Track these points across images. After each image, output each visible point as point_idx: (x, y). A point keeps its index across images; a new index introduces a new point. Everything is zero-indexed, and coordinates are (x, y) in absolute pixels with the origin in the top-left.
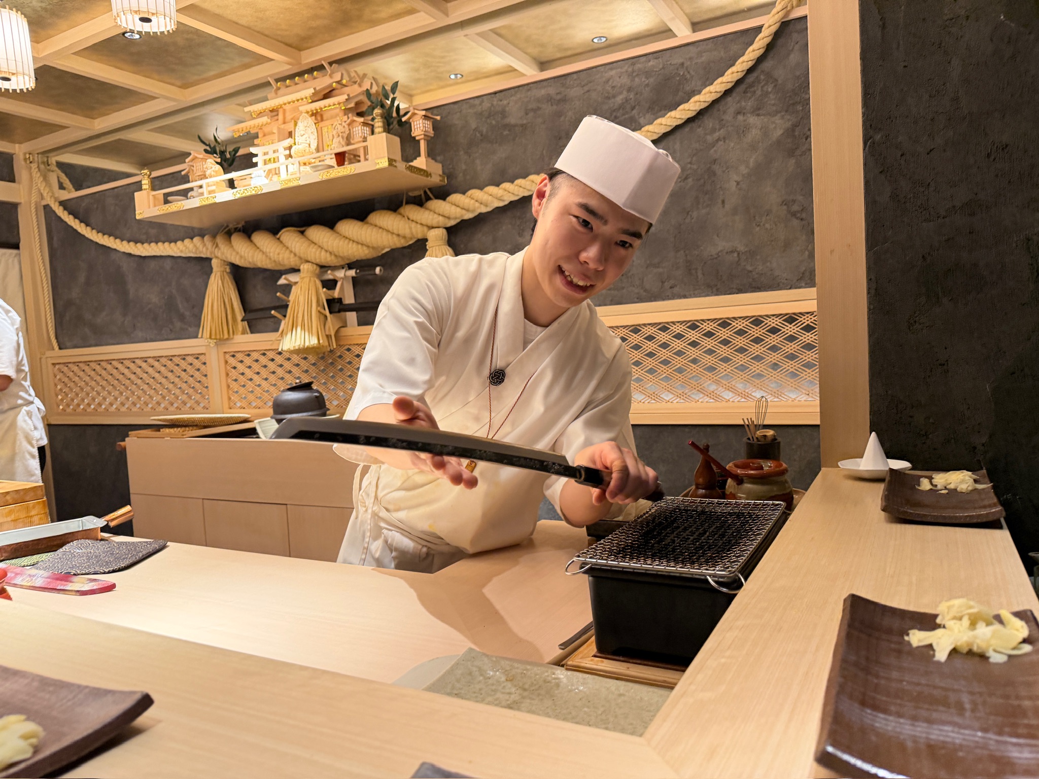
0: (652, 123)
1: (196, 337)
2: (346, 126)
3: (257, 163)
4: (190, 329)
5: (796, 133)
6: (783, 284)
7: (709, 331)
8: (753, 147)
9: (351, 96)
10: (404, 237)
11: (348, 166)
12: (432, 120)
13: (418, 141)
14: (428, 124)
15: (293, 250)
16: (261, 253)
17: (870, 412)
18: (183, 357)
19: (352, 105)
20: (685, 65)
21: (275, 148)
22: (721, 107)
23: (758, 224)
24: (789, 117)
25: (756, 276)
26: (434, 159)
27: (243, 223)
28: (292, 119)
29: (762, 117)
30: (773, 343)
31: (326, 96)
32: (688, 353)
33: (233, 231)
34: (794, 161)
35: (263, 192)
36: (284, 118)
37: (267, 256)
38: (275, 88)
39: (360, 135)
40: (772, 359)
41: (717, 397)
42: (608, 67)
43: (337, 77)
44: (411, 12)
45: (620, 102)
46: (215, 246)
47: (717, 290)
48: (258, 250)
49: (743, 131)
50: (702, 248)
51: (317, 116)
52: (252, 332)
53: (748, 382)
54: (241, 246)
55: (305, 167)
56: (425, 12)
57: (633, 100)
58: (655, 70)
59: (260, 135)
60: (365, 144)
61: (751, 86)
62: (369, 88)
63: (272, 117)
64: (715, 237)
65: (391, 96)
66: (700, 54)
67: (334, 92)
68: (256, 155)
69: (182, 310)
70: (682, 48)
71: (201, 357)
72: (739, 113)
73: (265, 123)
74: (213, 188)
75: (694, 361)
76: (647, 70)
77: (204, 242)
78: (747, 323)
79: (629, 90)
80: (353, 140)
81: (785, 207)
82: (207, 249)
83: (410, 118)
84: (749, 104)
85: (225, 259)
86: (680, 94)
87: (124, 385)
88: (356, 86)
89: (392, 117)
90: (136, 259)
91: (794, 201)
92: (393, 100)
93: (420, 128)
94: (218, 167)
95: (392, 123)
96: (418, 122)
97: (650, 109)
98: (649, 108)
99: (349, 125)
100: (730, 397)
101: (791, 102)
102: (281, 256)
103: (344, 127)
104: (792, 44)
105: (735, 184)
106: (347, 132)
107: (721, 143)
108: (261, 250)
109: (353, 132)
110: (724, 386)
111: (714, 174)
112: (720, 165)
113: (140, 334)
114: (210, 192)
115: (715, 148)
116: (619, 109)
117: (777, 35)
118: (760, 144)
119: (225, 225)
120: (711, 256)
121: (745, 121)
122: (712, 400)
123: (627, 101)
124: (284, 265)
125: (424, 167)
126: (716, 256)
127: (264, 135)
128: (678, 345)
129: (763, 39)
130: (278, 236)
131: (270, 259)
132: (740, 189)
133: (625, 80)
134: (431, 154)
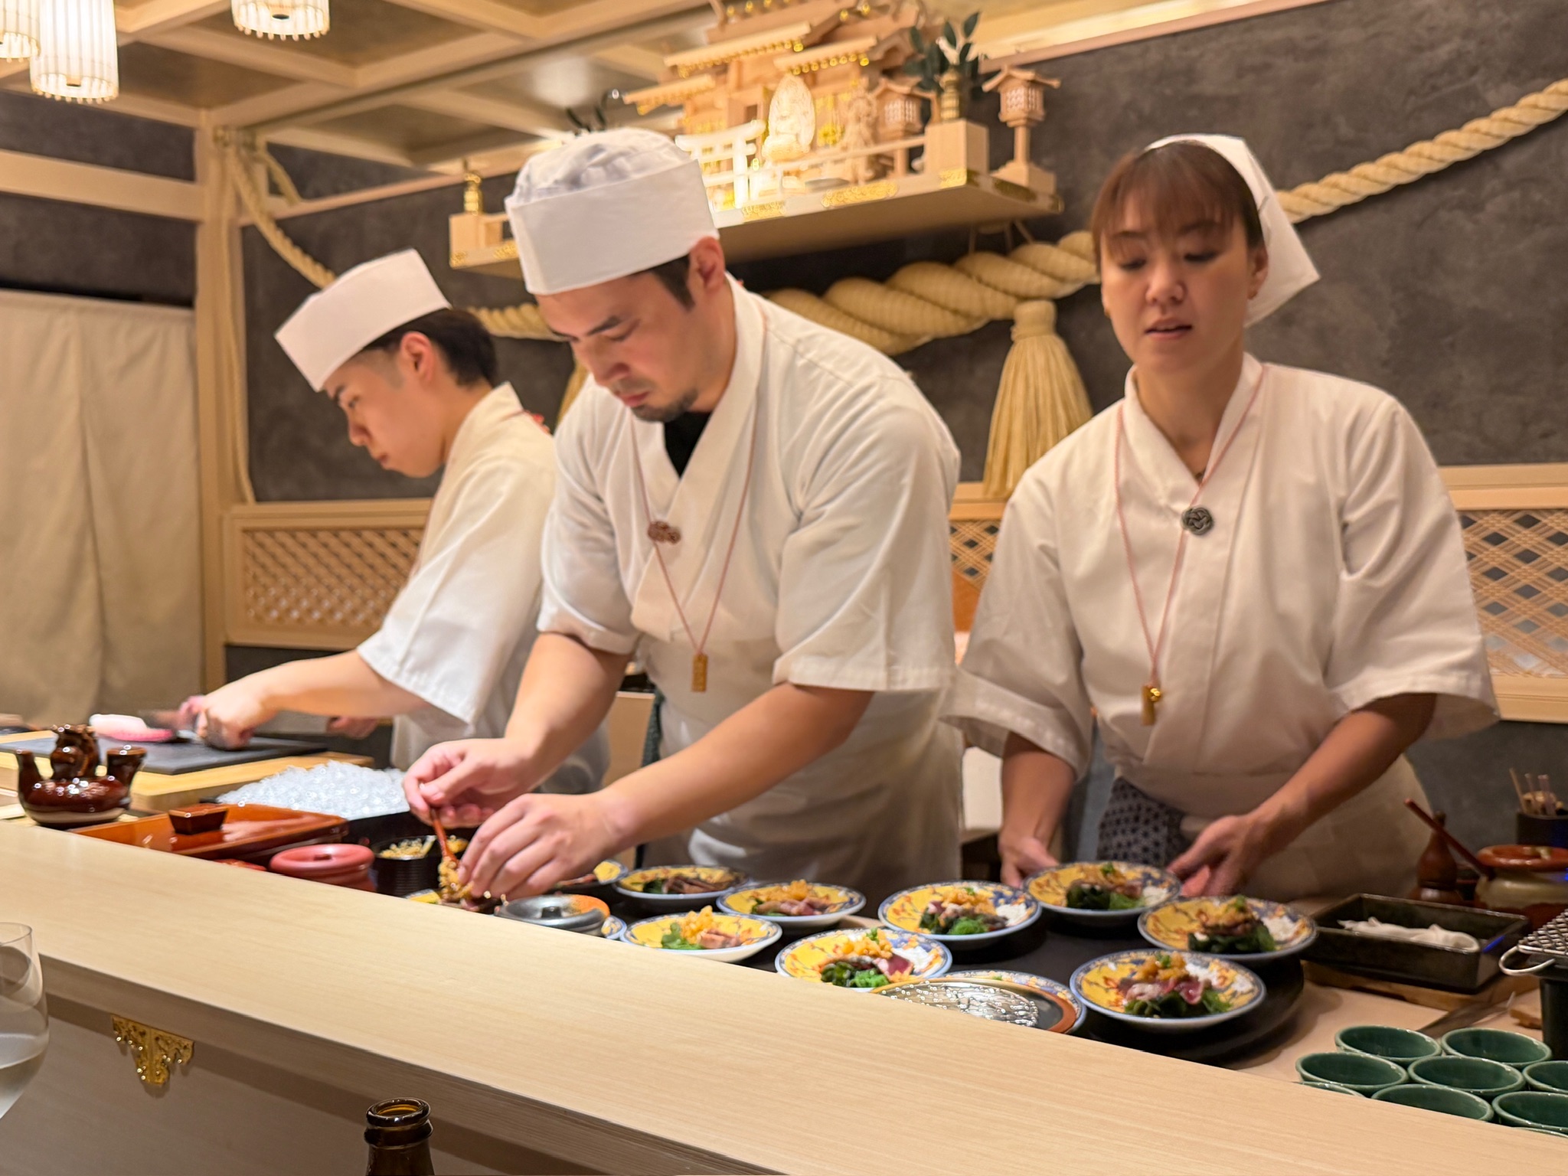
0: (1513, 105)
2: (875, 103)
9: (880, 38)
10: (967, 316)
12: (1043, 89)
13: (1012, 130)
14: (1036, 95)
21: (724, 141)
26: (1040, 164)
28: (759, 80)
36: (741, 79)
38: (722, 17)
39: (899, 119)
45: (1445, 57)
55: (789, 179)
57: (1472, 54)
59: (687, 111)
62: (914, 24)
73: (701, 87)
80: (885, 127)
83: (999, 85)
88: (887, 18)
93: (1018, 104)
96: (1015, 94)
97: (1512, 73)
98: (1510, 71)
103: (869, 103)
106: (874, 115)
109: (886, 113)
116: (1444, 71)
123: (1460, 55)
125: (1022, 181)
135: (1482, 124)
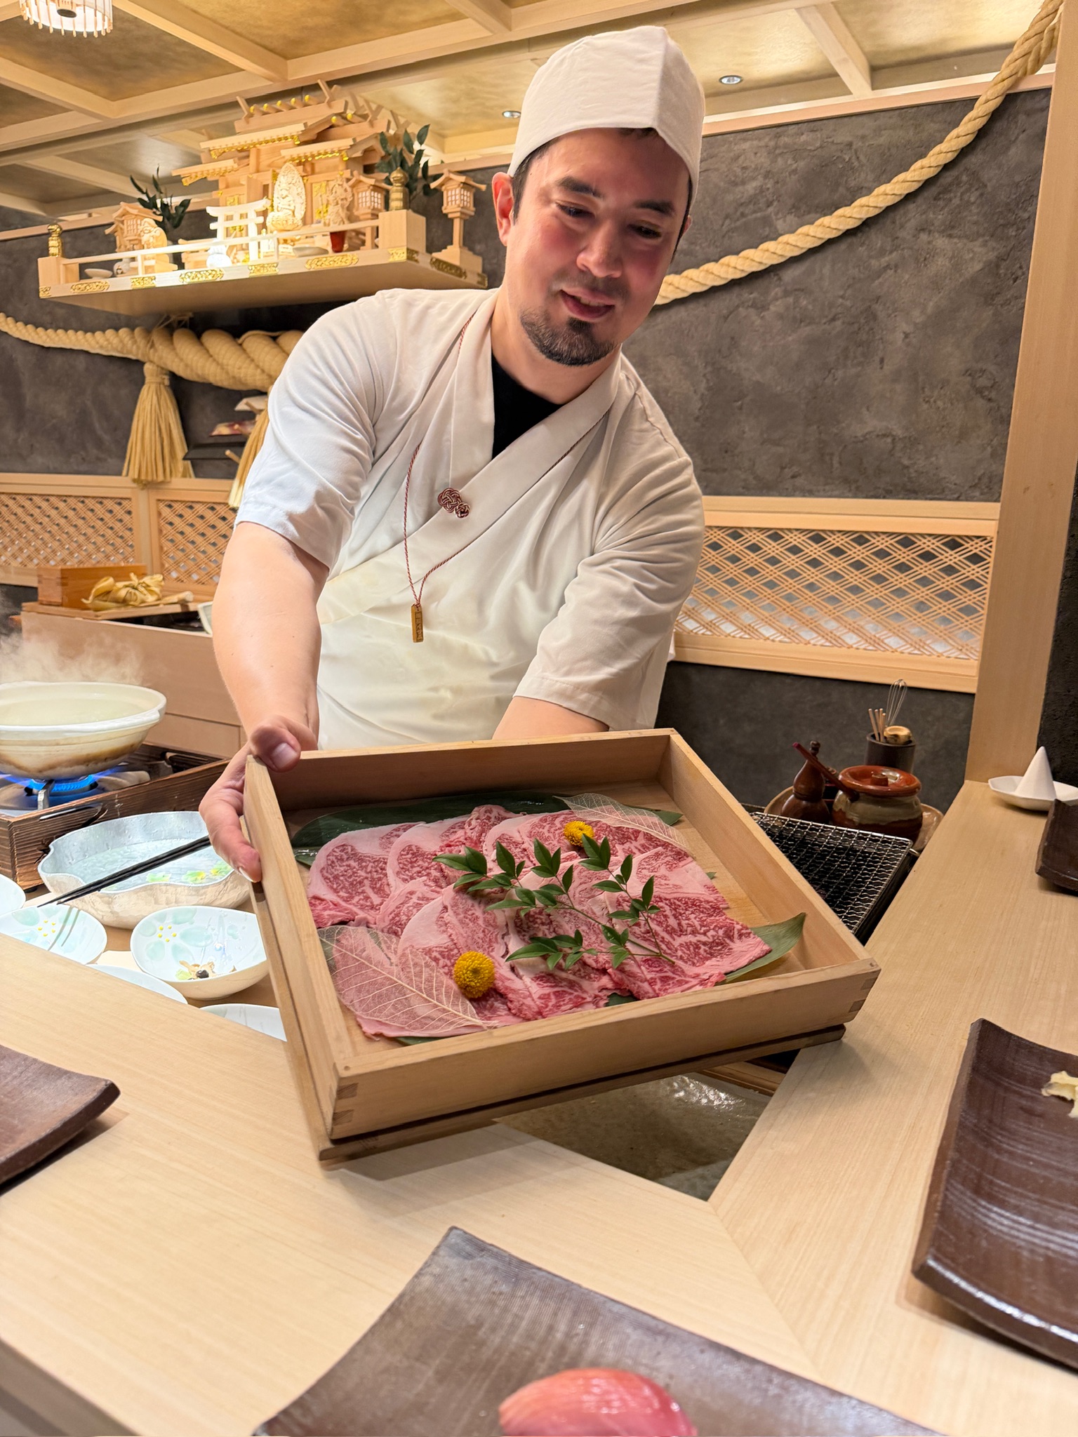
0: (793, 232)
1: (119, 474)
2: (349, 189)
3: (216, 231)
4: (109, 460)
5: (1002, 271)
6: (950, 490)
7: (838, 548)
8: (936, 285)
9: (358, 140)
11: (348, 253)
12: (474, 190)
13: (452, 220)
14: (468, 197)
15: (261, 364)
16: (214, 364)
17: (1042, 715)
18: (101, 500)
19: (359, 154)
20: (854, 147)
21: (243, 212)
22: (898, 217)
23: (927, 399)
24: (994, 244)
25: (913, 475)
26: (471, 249)
27: (190, 315)
28: (269, 166)
29: (956, 240)
30: (924, 574)
31: (321, 137)
32: (805, 575)
33: (175, 325)
34: (992, 312)
35: (223, 279)
36: (258, 163)
37: (223, 369)
38: (246, 113)
39: (368, 204)
40: (919, 596)
41: (836, 641)
42: (740, 136)
43: (339, 108)
44: (455, 16)
45: (751, 192)
46: (149, 346)
47: (857, 488)
48: (211, 359)
49: (923, 258)
50: (844, 425)
51: (307, 166)
52: (197, 476)
53: (881, 623)
54: (187, 351)
55: (285, 246)
56: (474, 19)
57: (771, 190)
58: (809, 148)
59: (221, 185)
60: (375, 223)
61: (946, 190)
62: (385, 130)
63: (241, 159)
64: (864, 410)
65: (417, 147)
66: (878, 131)
67: (333, 129)
68: (215, 219)
69: (100, 432)
70: (854, 118)
71: (124, 503)
72: (923, 230)
73: (229, 168)
74: (152, 262)
75: (811, 587)
76: (796, 147)
77: (133, 337)
78: (892, 542)
79: (767, 175)
80: (357, 210)
81: (969, 379)
82: (138, 348)
83: (442, 185)
84: (939, 218)
85: (163, 366)
86: (842, 190)
87: (17, 530)
88: (365, 124)
89: (416, 180)
90: (37, 348)
91: (983, 371)
92: (420, 153)
93: (455, 201)
94: (159, 231)
95: (416, 189)
96: (453, 193)
97: (795, 209)
98: (794, 206)
99: (353, 187)
100: (855, 641)
101: (1001, 222)
102: (243, 370)
103: (346, 190)
104: (1017, 132)
105: (902, 336)
106: (349, 200)
107: (890, 272)
108: (214, 360)
109: (358, 199)
110: (848, 626)
111: (875, 317)
112: (885, 305)
113: (40, 460)
114: (148, 269)
115: (880, 280)
116: (750, 202)
117: (995, 115)
118: (947, 281)
119: (165, 316)
120: (856, 437)
121: (929, 243)
122: (828, 644)
123: (762, 191)
124: (245, 384)
125: (456, 262)
126: (862, 439)
127: (227, 187)
128: (792, 561)
129: (975, 119)
130: (240, 341)
131: (227, 373)
132: (908, 345)
133: (763, 160)
134: (468, 243)
135: (769, 245)
